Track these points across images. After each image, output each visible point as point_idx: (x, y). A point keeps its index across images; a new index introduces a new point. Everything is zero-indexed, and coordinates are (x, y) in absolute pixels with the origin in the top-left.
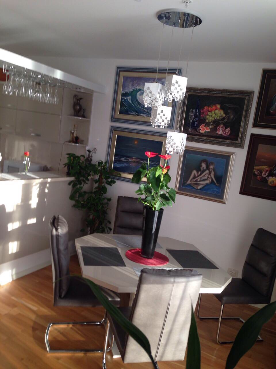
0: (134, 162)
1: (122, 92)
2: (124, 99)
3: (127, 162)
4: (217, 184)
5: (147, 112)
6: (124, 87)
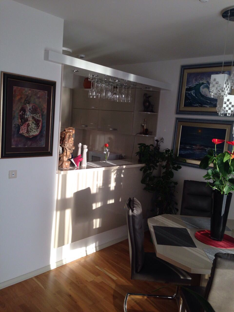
0: (198, 149)
1: (187, 87)
2: (188, 93)
3: (191, 149)
5: (210, 103)
6: (188, 82)
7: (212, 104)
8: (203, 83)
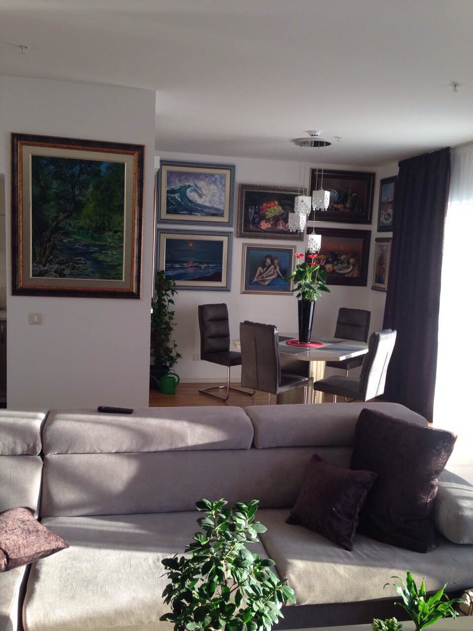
0: (191, 267)
1: (167, 189)
2: (171, 197)
3: (182, 268)
4: (283, 278)
5: (201, 211)
6: (169, 182)
7: (204, 211)
8: (189, 186)
